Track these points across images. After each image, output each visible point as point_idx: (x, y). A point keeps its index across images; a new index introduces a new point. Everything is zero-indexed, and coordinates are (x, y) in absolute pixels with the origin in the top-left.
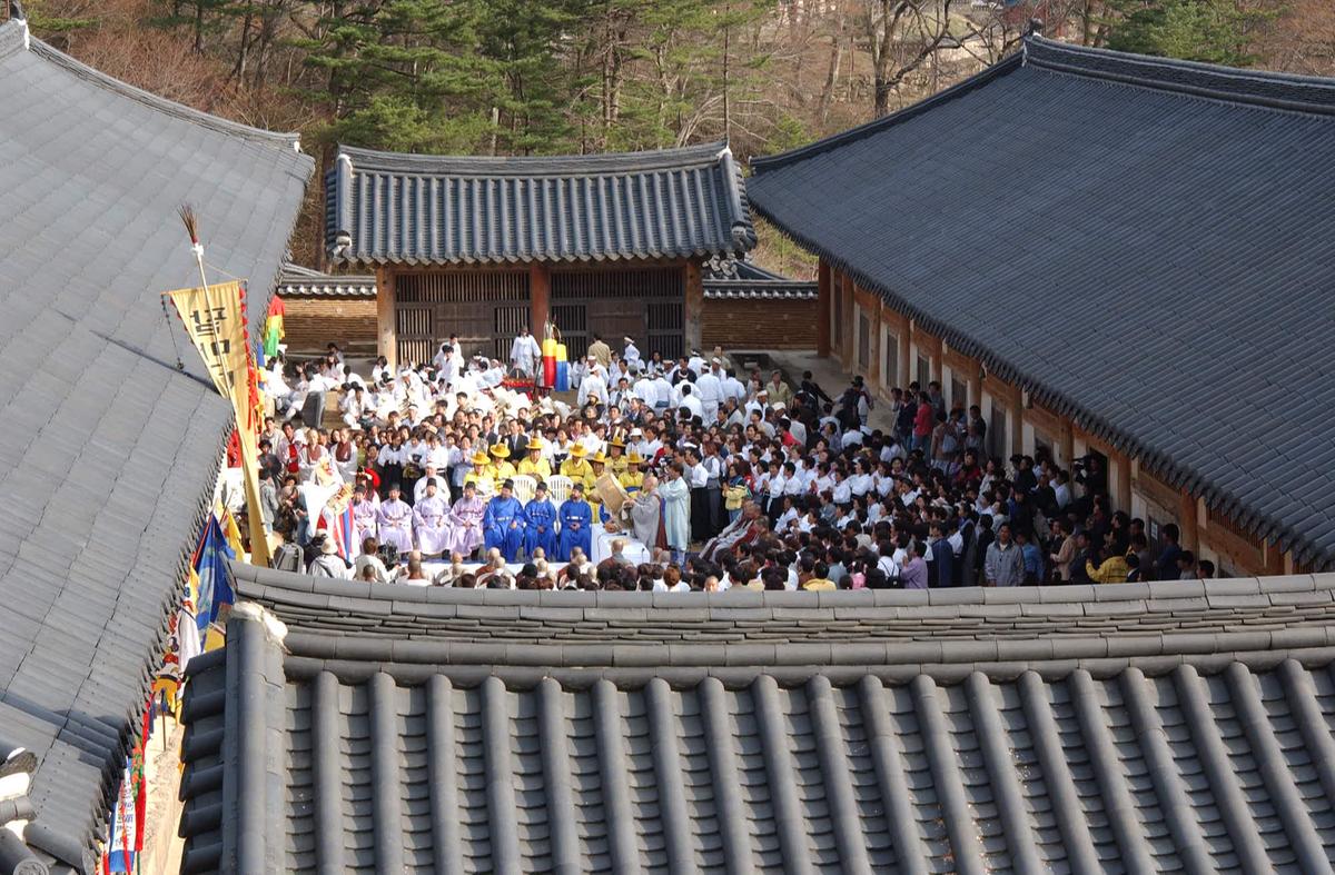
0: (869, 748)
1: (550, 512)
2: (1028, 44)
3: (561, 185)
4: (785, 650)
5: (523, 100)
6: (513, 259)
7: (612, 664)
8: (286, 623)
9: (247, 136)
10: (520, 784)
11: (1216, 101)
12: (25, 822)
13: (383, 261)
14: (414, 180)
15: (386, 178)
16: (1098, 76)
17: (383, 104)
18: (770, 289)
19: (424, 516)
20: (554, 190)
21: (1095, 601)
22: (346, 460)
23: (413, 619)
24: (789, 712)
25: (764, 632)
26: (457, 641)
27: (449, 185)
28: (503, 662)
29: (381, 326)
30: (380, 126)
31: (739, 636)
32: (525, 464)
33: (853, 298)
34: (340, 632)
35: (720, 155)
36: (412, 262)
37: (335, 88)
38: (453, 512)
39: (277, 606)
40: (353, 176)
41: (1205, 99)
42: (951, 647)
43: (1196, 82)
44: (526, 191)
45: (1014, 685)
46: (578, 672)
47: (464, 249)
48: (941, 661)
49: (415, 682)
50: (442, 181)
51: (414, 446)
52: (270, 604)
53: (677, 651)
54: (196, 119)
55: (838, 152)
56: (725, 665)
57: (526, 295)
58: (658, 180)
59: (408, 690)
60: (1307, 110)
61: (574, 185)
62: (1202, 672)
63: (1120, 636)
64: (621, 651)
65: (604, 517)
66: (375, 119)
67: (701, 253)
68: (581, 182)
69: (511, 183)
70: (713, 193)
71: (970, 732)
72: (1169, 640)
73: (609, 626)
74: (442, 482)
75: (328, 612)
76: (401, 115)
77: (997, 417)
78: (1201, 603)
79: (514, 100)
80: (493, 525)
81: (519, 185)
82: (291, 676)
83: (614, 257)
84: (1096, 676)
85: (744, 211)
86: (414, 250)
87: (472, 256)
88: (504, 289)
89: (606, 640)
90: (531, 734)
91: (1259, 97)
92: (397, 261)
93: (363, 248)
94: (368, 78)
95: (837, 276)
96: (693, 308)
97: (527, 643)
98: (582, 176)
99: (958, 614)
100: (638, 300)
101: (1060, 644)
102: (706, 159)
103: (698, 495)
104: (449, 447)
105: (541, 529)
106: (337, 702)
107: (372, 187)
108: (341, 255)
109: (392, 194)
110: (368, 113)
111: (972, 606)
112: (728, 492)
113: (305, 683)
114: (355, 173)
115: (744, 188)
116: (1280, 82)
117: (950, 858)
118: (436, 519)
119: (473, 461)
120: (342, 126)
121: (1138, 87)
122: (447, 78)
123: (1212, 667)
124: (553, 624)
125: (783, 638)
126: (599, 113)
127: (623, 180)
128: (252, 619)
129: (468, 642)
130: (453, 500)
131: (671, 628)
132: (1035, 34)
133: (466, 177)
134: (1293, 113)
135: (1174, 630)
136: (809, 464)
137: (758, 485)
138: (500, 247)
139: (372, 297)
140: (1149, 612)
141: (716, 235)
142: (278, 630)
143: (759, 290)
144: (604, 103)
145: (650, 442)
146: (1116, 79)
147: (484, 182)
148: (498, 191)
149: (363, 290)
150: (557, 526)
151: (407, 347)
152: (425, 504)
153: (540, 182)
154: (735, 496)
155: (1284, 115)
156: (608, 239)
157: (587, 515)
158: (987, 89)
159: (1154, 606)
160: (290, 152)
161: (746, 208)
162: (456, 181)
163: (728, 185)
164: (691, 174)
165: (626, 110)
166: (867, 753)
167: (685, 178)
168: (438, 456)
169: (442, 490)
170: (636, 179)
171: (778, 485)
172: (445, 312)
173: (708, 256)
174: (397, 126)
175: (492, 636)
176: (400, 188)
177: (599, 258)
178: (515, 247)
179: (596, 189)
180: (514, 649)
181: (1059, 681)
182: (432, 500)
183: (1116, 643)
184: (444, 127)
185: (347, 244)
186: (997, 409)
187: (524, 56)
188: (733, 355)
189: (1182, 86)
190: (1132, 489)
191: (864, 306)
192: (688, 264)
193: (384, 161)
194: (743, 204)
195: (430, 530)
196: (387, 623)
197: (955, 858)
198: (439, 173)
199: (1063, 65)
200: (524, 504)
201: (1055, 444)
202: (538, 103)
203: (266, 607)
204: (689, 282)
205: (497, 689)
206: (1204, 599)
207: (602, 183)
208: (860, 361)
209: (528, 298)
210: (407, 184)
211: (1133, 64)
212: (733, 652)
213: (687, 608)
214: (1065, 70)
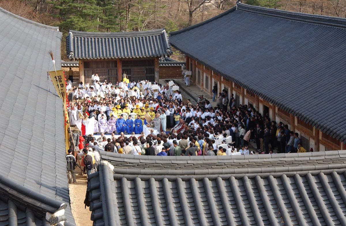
0: (259, 194)
1: (132, 122)
2: (237, 4)
3: (124, 39)
4: (237, 170)
5: (107, 17)
6: (113, 58)
7: (194, 174)
8: (114, 166)
9: (46, 27)
10: (175, 205)
11: (289, 20)
12: (64, 221)
13: (81, 58)
14: (88, 38)
15: (81, 38)
16: (256, 13)
17: (73, 18)
18: (174, 64)
19: (101, 124)
20: (122, 41)
21: (312, 156)
22: (80, 110)
23: (145, 164)
24: (238, 185)
25: (232, 165)
26: (156, 169)
27: (96, 39)
28: (168, 174)
29: (81, 74)
30: (73, 23)
31: (226, 167)
32: (124, 110)
33: (196, 66)
34: (127, 168)
35: (163, 32)
36: (89, 59)
37: (61, 14)
38: (108, 122)
39: (111, 161)
40: (73, 38)
41: (286, 19)
42: (277, 168)
43: (283, 15)
44: (115, 41)
45: (292, 177)
46: (186, 176)
47: (101, 55)
48: (275, 172)
49: (146, 180)
50: (95, 39)
51: (98, 106)
52: (110, 161)
53: (210, 171)
54: (34, 24)
55: (191, 31)
56: (222, 174)
57: (116, 66)
58: (148, 38)
59: (144, 182)
60: (314, 23)
61: (127, 39)
62: (338, 173)
63: (319, 165)
64: (197, 171)
65: (146, 123)
66: (71, 22)
67: (159, 56)
68: (129, 38)
69: (112, 39)
70: (161, 41)
71: (283, 190)
72: (330, 166)
73: (194, 165)
74: (105, 115)
75: (124, 163)
76: (78, 21)
77: (238, 97)
78: (338, 157)
79: (105, 16)
80: (118, 125)
81: (114, 39)
82: (115, 179)
83: (138, 57)
84: (313, 175)
85: (169, 45)
86: (89, 56)
87: (103, 57)
88: (111, 65)
89: (193, 168)
90: (176, 192)
91: (301, 19)
92: (85, 58)
93: (76, 55)
94: (69, 11)
95: (191, 61)
96: (157, 69)
97: (173, 169)
98: (129, 37)
99: (279, 160)
100: (143, 67)
101: (304, 167)
102: (159, 33)
103: (168, 117)
104: (105, 106)
105: (130, 126)
106: (127, 185)
107: (78, 40)
108: (71, 57)
109: (83, 42)
110: (70, 20)
111: (282, 158)
112: (176, 117)
113: (119, 180)
114: (73, 37)
115: (168, 40)
116: (306, 16)
117: (283, 222)
118: (104, 124)
119: (112, 110)
120: (63, 23)
121: (268, 16)
122: (89, 11)
123: (340, 172)
124: (180, 164)
125: (236, 167)
126: (125, 19)
127: (139, 38)
128: (105, 165)
129: (159, 169)
130: (108, 120)
131: (209, 165)
132: (239, 2)
133: (101, 37)
134: (310, 23)
135: (332, 163)
136: (195, 109)
137: (183, 115)
138: (110, 55)
139: (77, 67)
140: (325, 159)
141: (163, 51)
142: (112, 167)
143: (171, 64)
144: (126, 17)
145: (155, 104)
146: (262, 14)
147: (105, 39)
148: (109, 41)
149: (74, 65)
150: (134, 125)
151: (87, 79)
152: (101, 121)
153: (119, 39)
154: (177, 118)
155: (307, 24)
156: (136, 53)
157: (141, 123)
158: (228, 15)
159: (327, 157)
160: (56, 31)
161: (170, 45)
162: (98, 39)
163: (165, 39)
164: (156, 36)
165: (132, 19)
166: (259, 195)
167: (154, 37)
168: (103, 108)
169: (105, 117)
170: (142, 38)
171: (188, 115)
172: (96, 70)
173: (161, 57)
174: (77, 23)
175: (165, 168)
176: (84, 40)
177: (134, 57)
178: (114, 55)
179: (133, 40)
180: (170, 171)
181: (304, 176)
182: (103, 119)
183: (317, 166)
184: (88, 23)
185: (72, 54)
186: (237, 94)
187: (107, 6)
188: (166, 80)
189: (280, 16)
190: (276, 115)
191: (198, 68)
192: (156, 59)
193: (80, 34)
194: (169, 44)
195: (103, 127)
196: (139, 165)
197: (284, 222)
198: (94, 36)
199: (247, 10)
200: (126, 120)
201: (254, 104)
202: (110, 17)
203: (109, 161)
204: (156, 63)
205: (166, 181)
206: (338, 155)
207: (134, 39)
208: (198, 82)
209: (117, 67)
210: (86, 39)
211: (266, 10)
212: (224, 171)
213: (212, 160)
214: (248, 11)
